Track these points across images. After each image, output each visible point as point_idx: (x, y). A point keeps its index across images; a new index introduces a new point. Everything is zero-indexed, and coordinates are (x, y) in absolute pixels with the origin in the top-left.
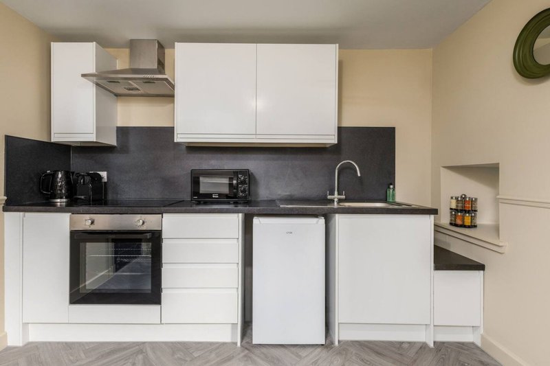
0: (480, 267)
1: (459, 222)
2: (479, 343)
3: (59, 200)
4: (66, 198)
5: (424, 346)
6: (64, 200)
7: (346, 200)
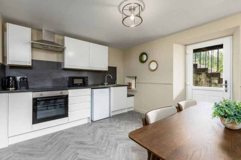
0: (133, 96)
1: (129, 88)
2: (133, 110)
3: (11, 88)
4: (14, 87)
5: (126, 113)
6: (14, 88)
7: (108, 84)
